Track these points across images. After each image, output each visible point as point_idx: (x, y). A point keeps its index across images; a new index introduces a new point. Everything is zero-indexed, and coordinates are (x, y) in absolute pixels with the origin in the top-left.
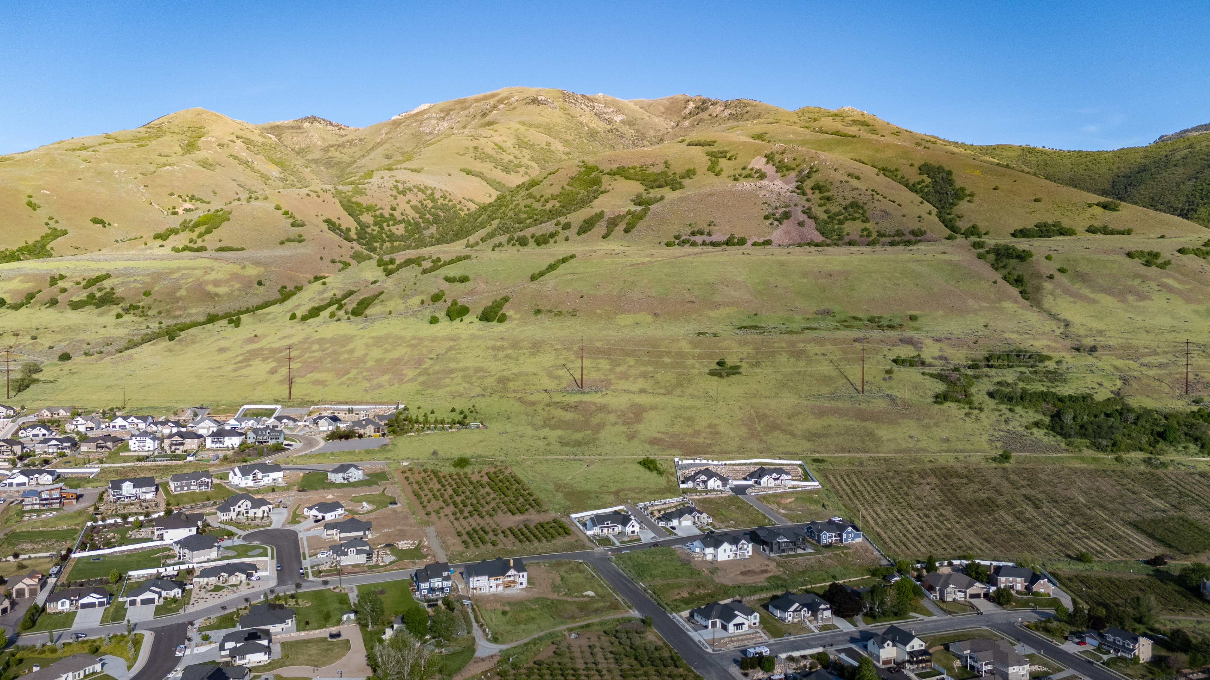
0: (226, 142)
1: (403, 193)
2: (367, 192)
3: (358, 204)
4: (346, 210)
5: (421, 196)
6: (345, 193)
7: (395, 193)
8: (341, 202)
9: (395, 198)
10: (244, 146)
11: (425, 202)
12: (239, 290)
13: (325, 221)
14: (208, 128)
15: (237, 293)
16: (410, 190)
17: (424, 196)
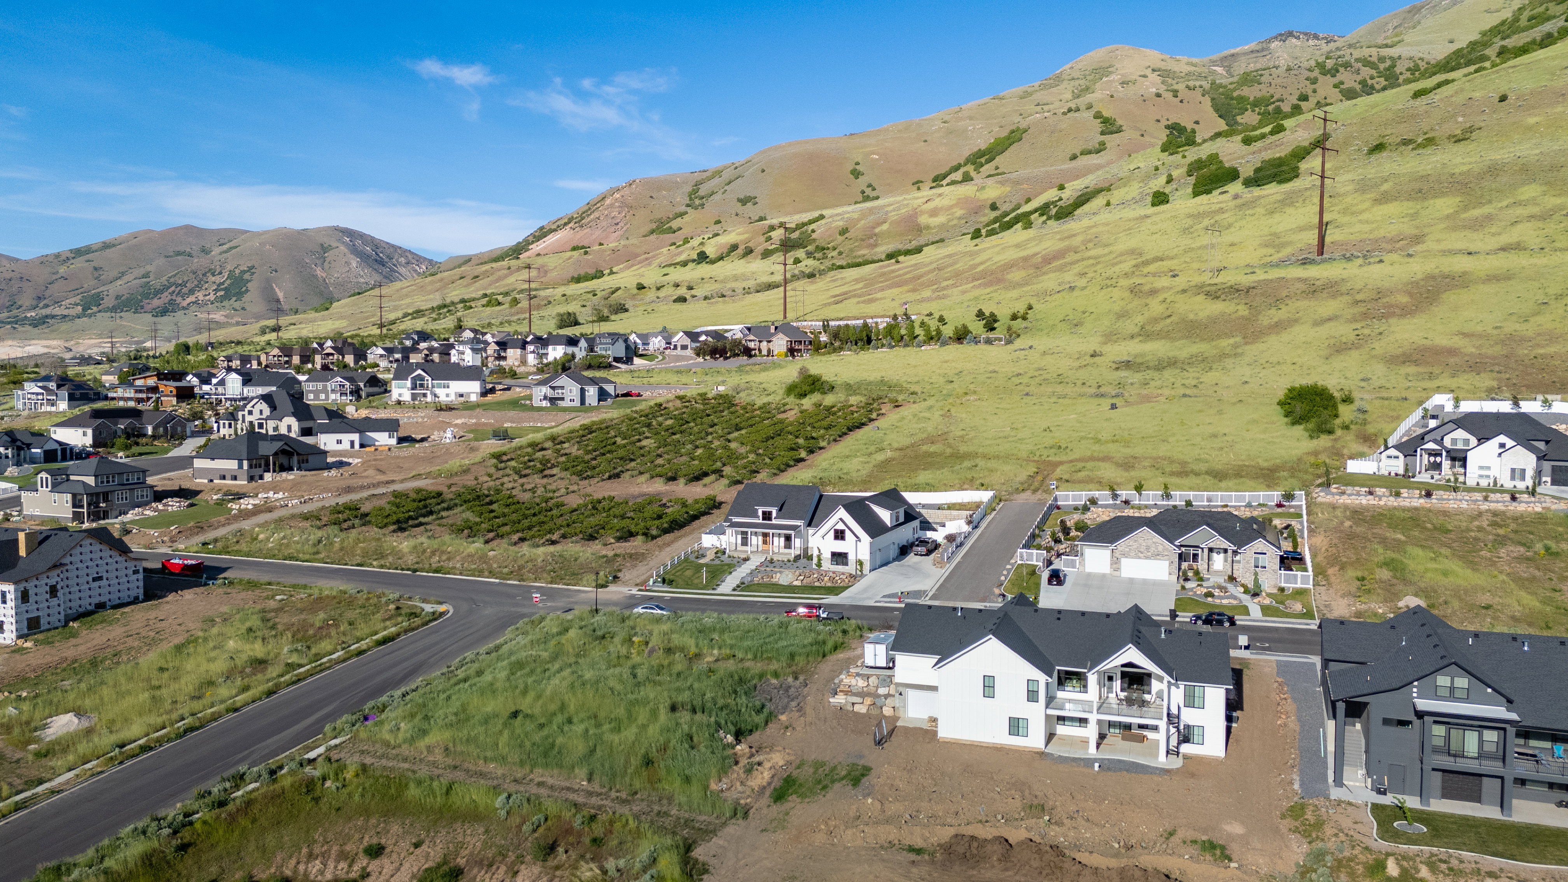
0: (1133, 77)
1: (1333, 72)
2: (1263, 79)
3: (1241, 99)
4: (1217, 110)
5: (1366, 72)
6: (1225, 87)
7: (1316, 73)
8: (1213, 99)
9: (1314, 81)
10: (1158, 80)
11: (1370, 82)
12: (960, 218)
13: (1167, 127)
14: (1117, 66)
15: (955, 222)
16: (1347, 65)
17: (1374, 72)
